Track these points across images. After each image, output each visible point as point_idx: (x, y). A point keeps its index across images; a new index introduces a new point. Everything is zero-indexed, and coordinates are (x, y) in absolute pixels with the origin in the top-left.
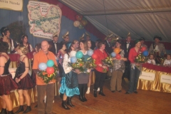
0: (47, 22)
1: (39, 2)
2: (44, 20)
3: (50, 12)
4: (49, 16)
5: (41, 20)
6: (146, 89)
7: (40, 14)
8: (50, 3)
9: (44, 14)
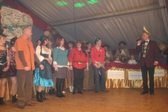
0: (19, 29)
1: (11, 9)
2: (16, 27)
3: (22, 19)
4: (21, 23)
5: (13, 26)
6: (117, 87)
7: (12, 20)
8: (22, 11)
9: (16, 20)
